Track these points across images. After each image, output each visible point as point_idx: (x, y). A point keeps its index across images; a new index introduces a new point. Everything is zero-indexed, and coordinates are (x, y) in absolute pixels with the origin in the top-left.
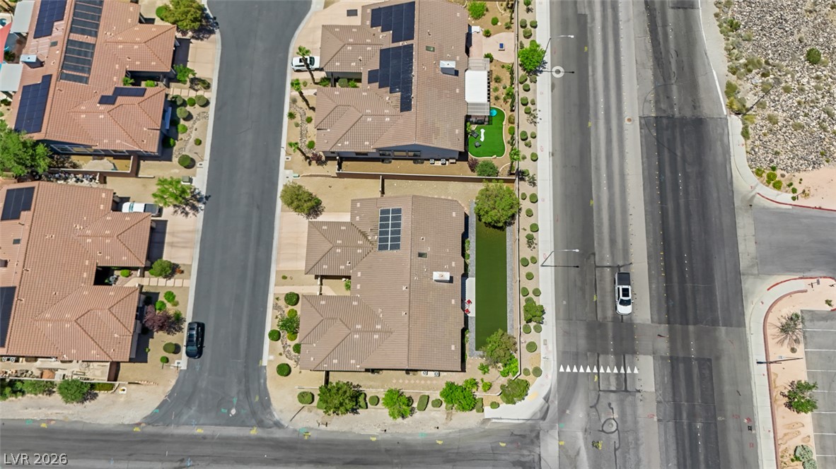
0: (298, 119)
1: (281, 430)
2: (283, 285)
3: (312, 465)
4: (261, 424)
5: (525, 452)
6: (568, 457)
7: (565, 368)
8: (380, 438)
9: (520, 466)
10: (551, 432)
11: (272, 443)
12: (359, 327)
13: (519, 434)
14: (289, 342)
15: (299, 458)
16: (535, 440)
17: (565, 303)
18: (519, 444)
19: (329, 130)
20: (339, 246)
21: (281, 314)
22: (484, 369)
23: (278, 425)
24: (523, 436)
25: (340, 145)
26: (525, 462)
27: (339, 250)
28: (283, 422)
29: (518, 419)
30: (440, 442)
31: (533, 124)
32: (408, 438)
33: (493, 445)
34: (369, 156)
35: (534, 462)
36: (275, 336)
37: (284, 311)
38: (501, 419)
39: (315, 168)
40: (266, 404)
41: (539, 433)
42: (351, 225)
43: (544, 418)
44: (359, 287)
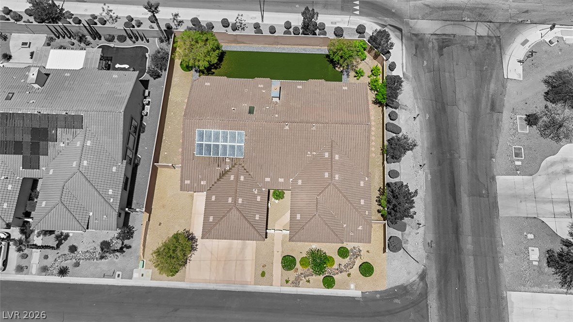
0: (69, 263)
1: (428, 272)
2: (272, 275)
3: (461, 238)
4: (424, 295)
5: (430, 45)
6: (431, 13)
7: (356, 10)
8: (428, 171)
9: (442, 49)
10: (412, 25)
11: (443, 282)
12: (327, 175)
13: (415, 50)
14: (336, 266)
15: (455, 252)
16: (419, 37)
17: (297, 6)
18: (424, 50)
19: (91, 214)
20: (235, 201)
21: (305, 277)
22: (359, 74)
23: (423, 276)
24: (417, 47)
25: (112, 200)
26: (439, 46)
27: (240, 201)
28: (420, 271)
29: (402, 50)
30: (428, 116)
31: (118, 20)
32: (426, 145)
33: (426, 71)
34: (129, 176)
35: (438, 39)
36: (329, 282)
37: (301, 274)
38: (403, 64)
39: (136, 242)
40: (403, 290)
41: (413, 34)
42: (210, 190)
43: (400, 30)
44: (281, 180)
